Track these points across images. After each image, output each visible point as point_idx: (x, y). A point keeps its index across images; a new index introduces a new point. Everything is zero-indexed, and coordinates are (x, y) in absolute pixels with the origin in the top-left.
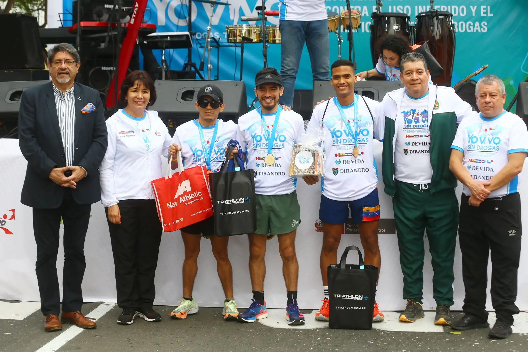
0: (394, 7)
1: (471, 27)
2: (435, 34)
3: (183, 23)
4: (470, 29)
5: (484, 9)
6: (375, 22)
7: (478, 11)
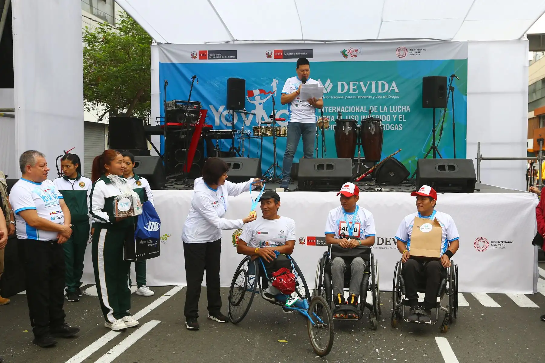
0: (349, 116)
1: (393, 127)
2: (371, 131)
3: (229, 124)
4: (392, 128)
5: (401, 117)
6: (337, 125)
7: (397, 118)
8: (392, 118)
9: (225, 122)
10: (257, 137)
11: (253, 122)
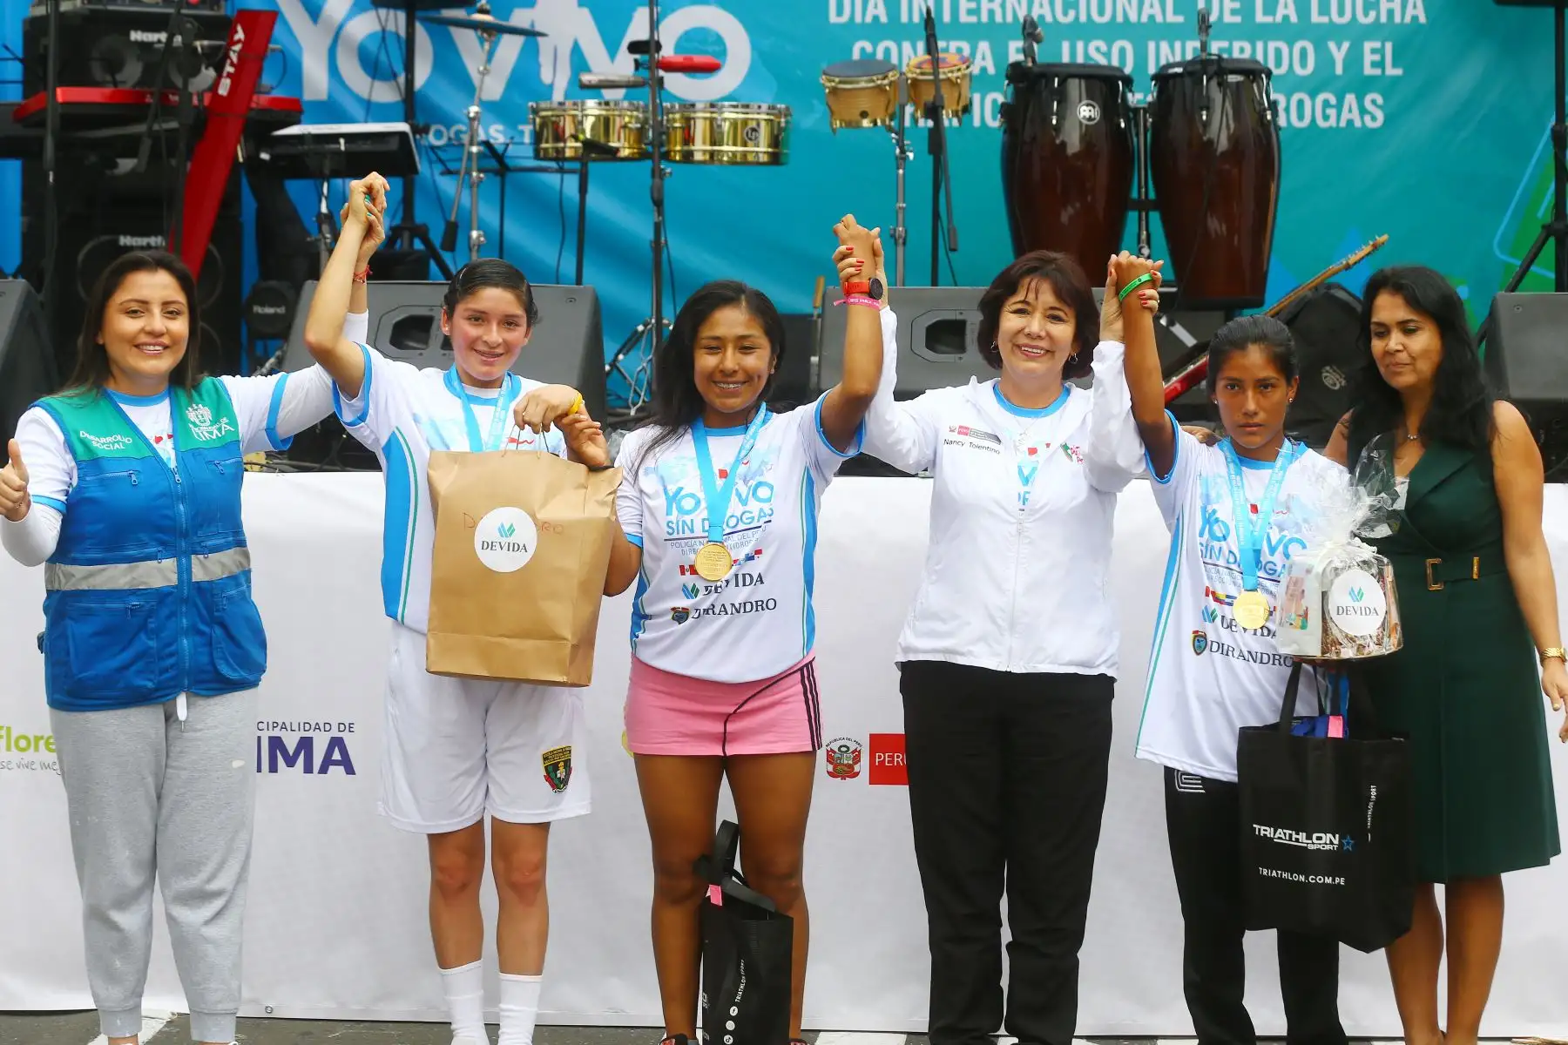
0: (1080, 45)
1: (1332, 112)
2: (1213, 133)
3: (386, 94)
4: (1326, 118)
5: (1374, 51)
6: (1018, 93)
7: (1354, 59)
8: (1325, 61)
9: (357, 79)
10: (553, 165)
11: (524, 79)
